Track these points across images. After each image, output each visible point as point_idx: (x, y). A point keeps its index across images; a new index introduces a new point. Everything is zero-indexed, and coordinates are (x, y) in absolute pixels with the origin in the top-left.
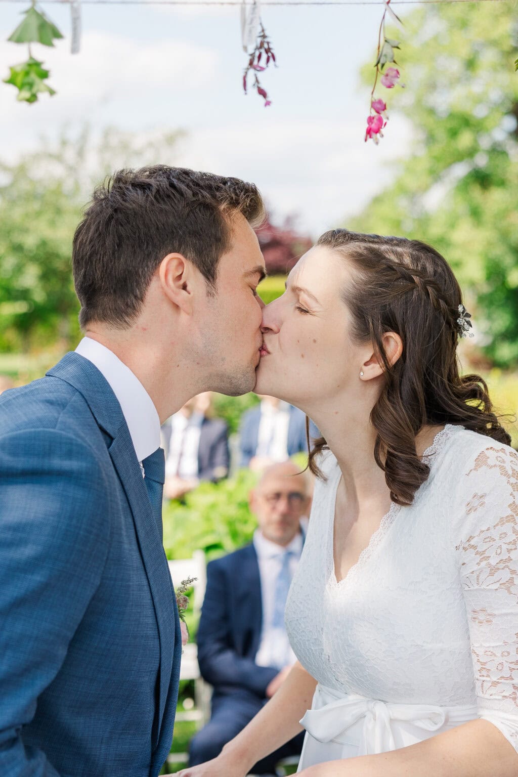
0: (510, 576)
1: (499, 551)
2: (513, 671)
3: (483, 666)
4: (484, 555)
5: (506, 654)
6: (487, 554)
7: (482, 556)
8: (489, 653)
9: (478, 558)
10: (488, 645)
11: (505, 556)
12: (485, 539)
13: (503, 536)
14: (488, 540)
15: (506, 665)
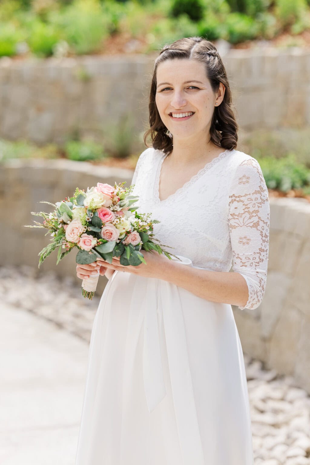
0: (258, 220)
1: (254, 206)
2: (257, 266)
3: (243, 264)
4: (247, 206)
5: (254, 258)
6: (248, 206)
7: (246, 207)
8: (248, 258)
9: (244, 207)
10: (247, 254)
11: (256, 208)
12: (248, 199)
13: (256, 199)
14: (249, 199)
15: (254, 263)
